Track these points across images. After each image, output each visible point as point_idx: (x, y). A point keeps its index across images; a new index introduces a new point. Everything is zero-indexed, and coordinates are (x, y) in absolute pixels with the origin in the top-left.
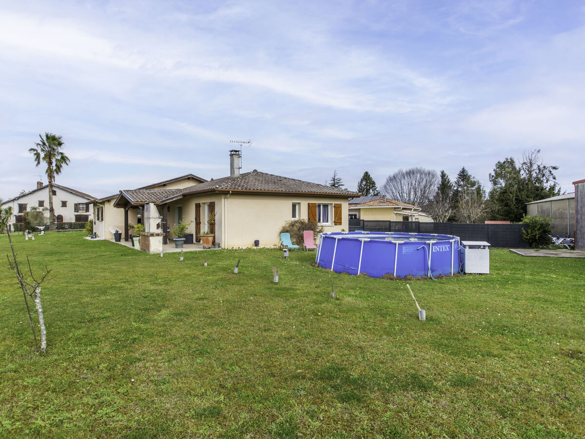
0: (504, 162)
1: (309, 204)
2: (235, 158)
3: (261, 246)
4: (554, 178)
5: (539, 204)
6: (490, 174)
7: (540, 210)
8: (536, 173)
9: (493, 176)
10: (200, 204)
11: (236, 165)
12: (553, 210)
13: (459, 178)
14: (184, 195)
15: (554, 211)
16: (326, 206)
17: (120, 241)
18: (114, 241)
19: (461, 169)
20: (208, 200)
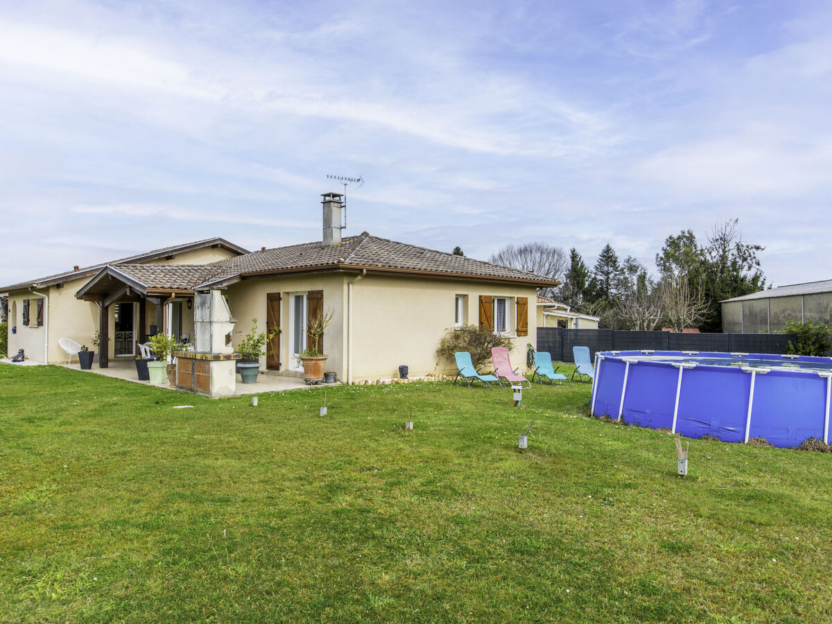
0: (679, 238)
1: (480, 297)
2: (334, 207)
3: (412, 377)
4: (758, 264)
5: (744, 303)
6: (658, 255)
7: (747, 312)
8: (733, 255)
9: (661, 259)
10: (279, 294)
11: (335, 223)
12: (772, 312)
13: (601, 260)
14: (243, 277)
15: (776, 313)
16: (502, 301)
17: (90, 368)
18: (77, 367)
19: (603, 247)
20: (304, 288)
